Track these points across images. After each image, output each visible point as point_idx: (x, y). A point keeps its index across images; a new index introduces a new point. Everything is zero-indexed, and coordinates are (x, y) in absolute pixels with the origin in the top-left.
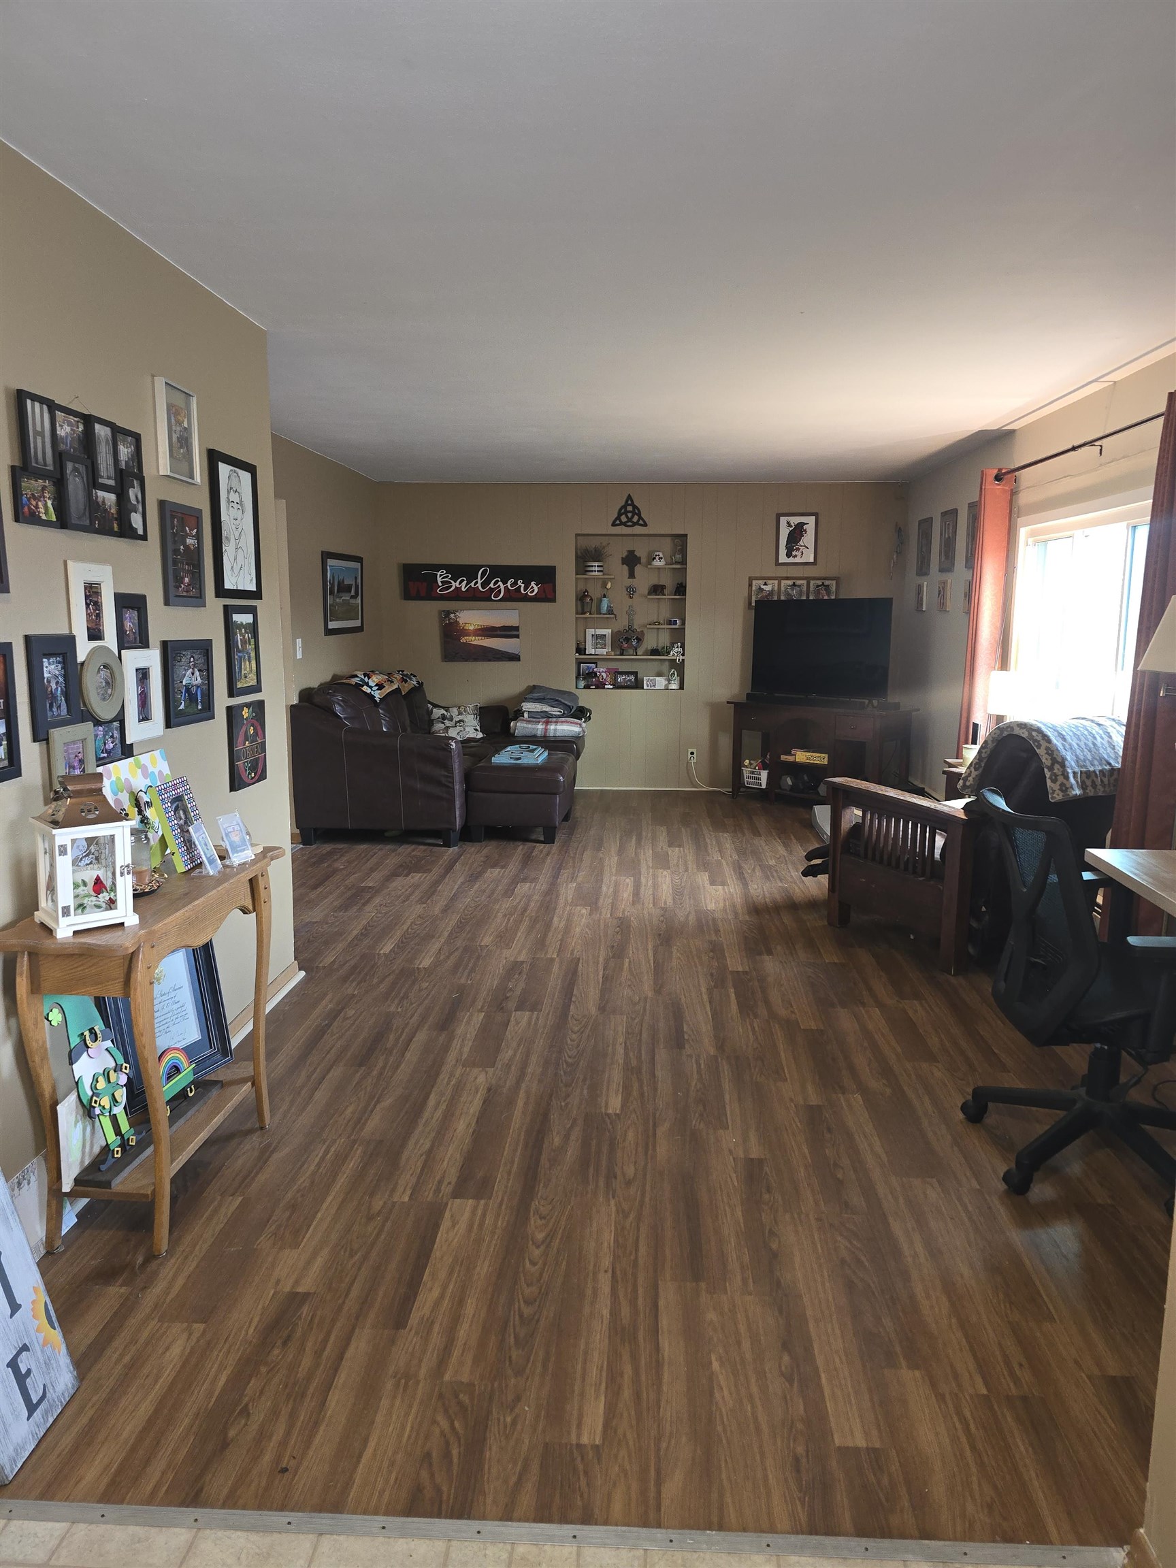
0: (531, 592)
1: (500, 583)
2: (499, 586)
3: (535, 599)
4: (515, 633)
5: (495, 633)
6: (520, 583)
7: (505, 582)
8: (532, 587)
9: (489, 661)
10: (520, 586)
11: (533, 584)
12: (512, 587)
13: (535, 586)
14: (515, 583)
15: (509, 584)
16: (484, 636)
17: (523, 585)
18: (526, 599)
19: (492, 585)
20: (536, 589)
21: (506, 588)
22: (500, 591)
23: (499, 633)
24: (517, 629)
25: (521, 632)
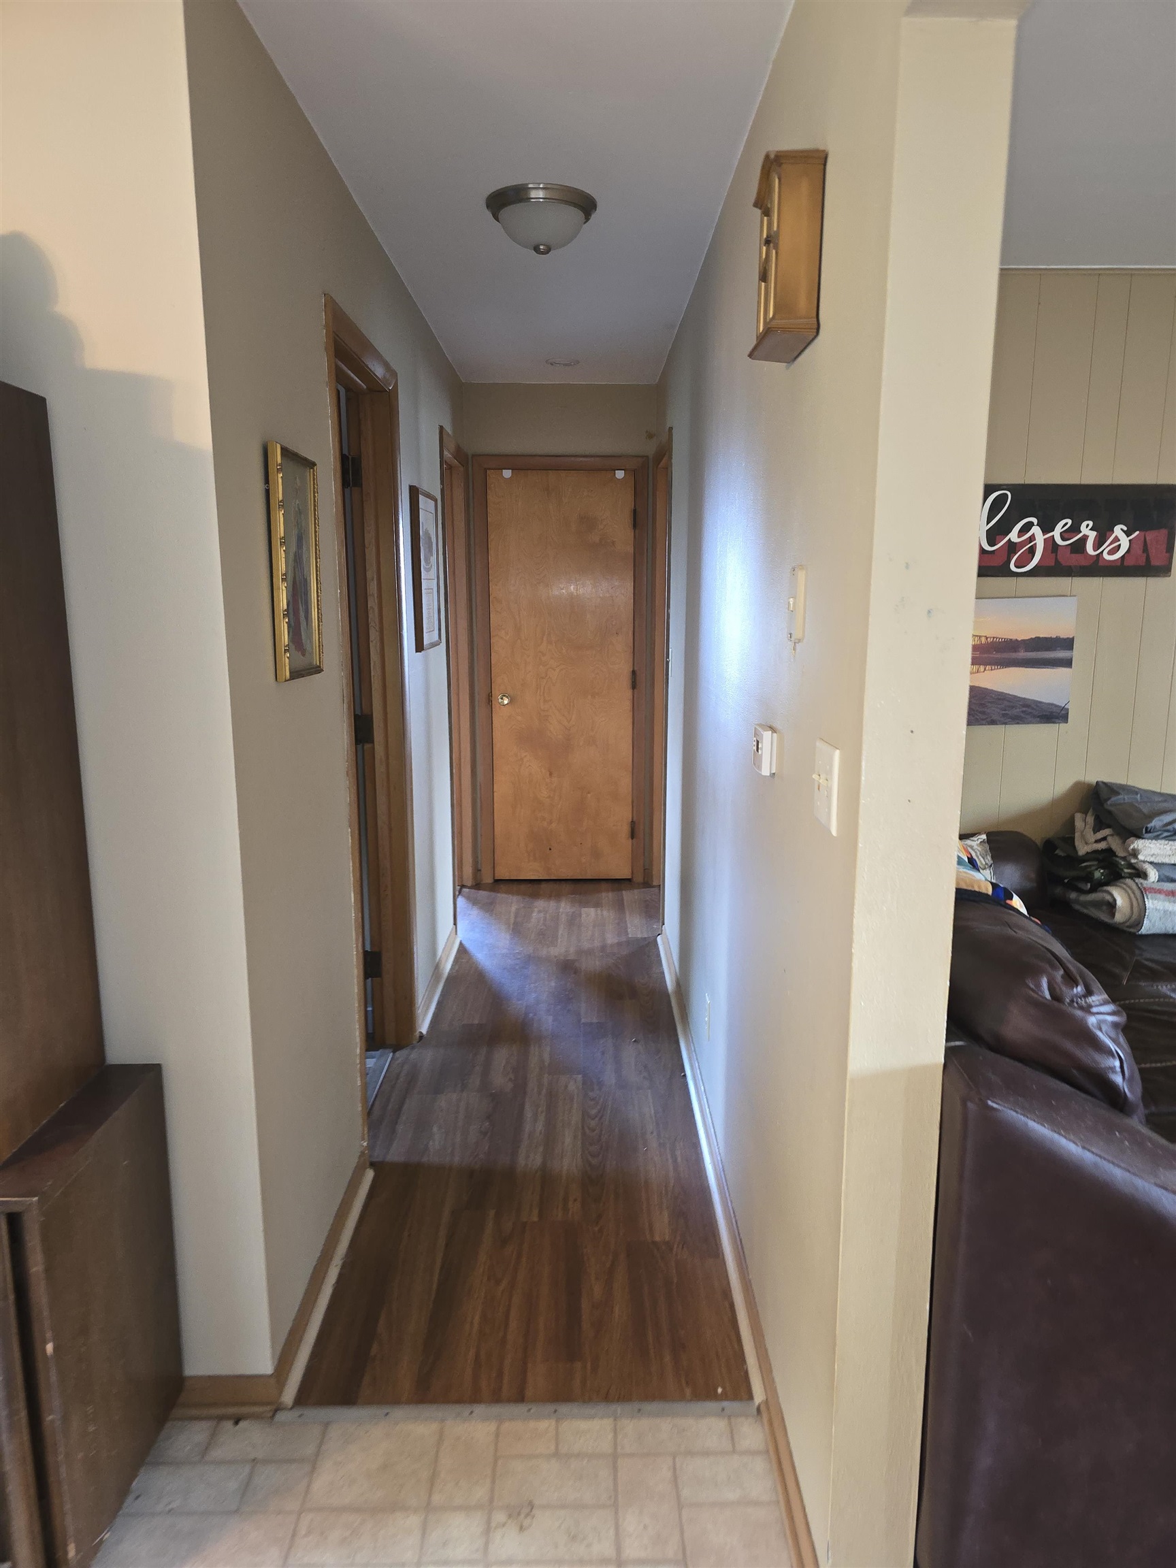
0: (1111, 553)
1: (1036, 530)
2: (1032, 538)
3: (1120, 569)
4: (1061, 654)
5: (1014, 655)
6: (1086, 529)
7: (1047, 527)
8: (1117, 539)
9: (993, 723)
10: (1085, 538)
11: (1118, 530)
12: (1063, 539)
13: (1122, 536)
14: (1075, 529)
15: (1057, 533)
16: (985, 664)
17: (1092, 535)
18: (1097, 569)
19: (1014, 536)
20: (1125, 543)
21: (1051, 545)
22: (1032, 551)
23: (1022, 654)
24: (1068, 644)
25: (1076, 654)
